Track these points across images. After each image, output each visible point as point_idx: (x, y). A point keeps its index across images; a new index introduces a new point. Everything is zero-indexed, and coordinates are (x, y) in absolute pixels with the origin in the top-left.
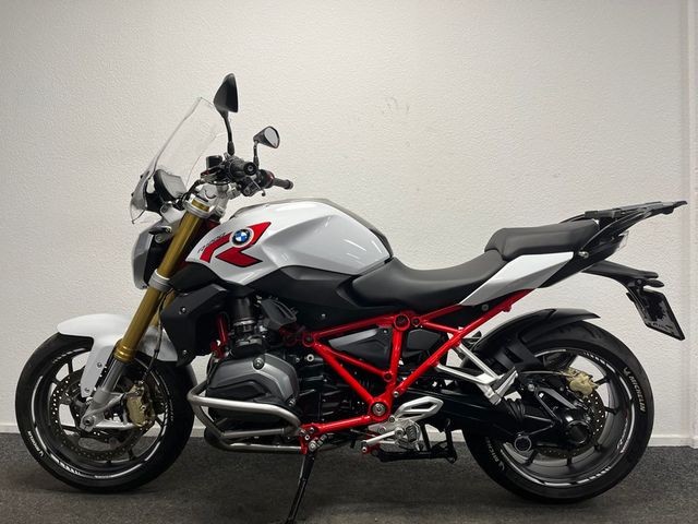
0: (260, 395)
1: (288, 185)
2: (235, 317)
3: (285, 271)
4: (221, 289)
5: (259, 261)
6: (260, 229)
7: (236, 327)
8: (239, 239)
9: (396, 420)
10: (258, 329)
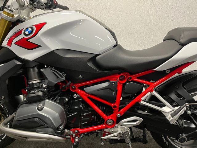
0: (40, 126)
1: (66, 8)
2: (29, 79)
3: (56, 52)
4: (18, 63)
5: (39, 46)
6: (40, 26)
7: (30, 85)
8: (27, 33)
9: (119, 127)
10: (42, 86)
